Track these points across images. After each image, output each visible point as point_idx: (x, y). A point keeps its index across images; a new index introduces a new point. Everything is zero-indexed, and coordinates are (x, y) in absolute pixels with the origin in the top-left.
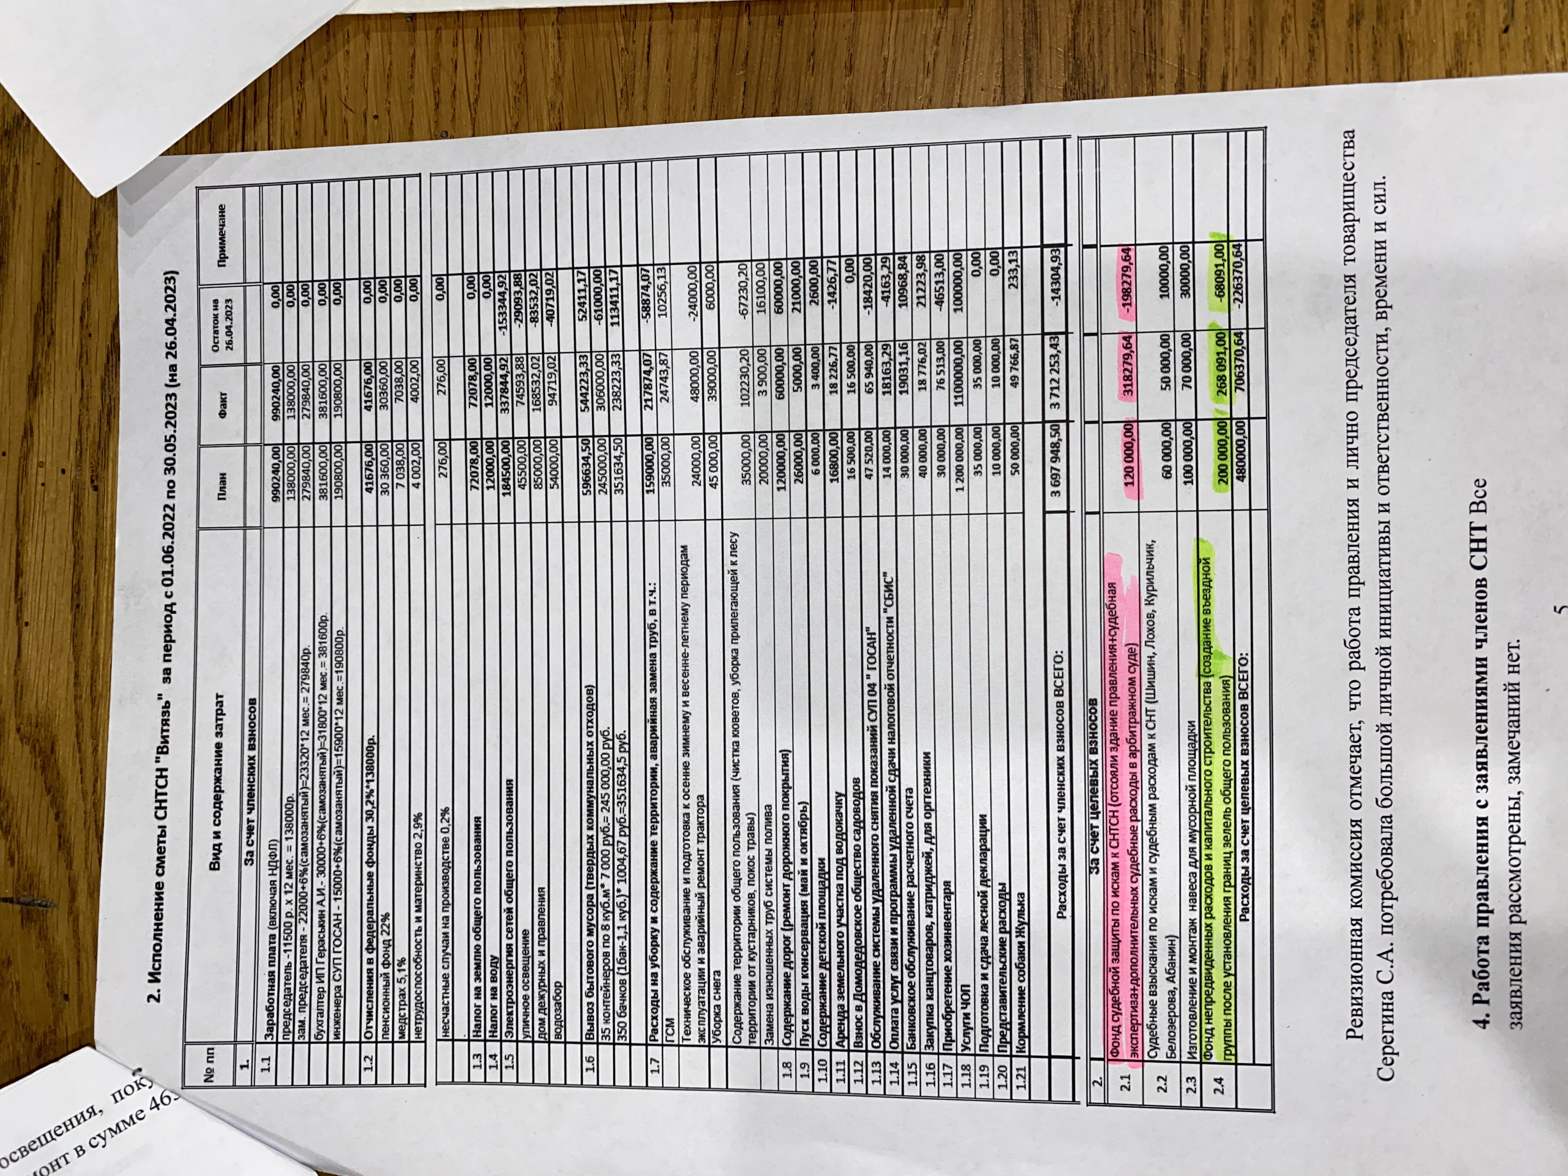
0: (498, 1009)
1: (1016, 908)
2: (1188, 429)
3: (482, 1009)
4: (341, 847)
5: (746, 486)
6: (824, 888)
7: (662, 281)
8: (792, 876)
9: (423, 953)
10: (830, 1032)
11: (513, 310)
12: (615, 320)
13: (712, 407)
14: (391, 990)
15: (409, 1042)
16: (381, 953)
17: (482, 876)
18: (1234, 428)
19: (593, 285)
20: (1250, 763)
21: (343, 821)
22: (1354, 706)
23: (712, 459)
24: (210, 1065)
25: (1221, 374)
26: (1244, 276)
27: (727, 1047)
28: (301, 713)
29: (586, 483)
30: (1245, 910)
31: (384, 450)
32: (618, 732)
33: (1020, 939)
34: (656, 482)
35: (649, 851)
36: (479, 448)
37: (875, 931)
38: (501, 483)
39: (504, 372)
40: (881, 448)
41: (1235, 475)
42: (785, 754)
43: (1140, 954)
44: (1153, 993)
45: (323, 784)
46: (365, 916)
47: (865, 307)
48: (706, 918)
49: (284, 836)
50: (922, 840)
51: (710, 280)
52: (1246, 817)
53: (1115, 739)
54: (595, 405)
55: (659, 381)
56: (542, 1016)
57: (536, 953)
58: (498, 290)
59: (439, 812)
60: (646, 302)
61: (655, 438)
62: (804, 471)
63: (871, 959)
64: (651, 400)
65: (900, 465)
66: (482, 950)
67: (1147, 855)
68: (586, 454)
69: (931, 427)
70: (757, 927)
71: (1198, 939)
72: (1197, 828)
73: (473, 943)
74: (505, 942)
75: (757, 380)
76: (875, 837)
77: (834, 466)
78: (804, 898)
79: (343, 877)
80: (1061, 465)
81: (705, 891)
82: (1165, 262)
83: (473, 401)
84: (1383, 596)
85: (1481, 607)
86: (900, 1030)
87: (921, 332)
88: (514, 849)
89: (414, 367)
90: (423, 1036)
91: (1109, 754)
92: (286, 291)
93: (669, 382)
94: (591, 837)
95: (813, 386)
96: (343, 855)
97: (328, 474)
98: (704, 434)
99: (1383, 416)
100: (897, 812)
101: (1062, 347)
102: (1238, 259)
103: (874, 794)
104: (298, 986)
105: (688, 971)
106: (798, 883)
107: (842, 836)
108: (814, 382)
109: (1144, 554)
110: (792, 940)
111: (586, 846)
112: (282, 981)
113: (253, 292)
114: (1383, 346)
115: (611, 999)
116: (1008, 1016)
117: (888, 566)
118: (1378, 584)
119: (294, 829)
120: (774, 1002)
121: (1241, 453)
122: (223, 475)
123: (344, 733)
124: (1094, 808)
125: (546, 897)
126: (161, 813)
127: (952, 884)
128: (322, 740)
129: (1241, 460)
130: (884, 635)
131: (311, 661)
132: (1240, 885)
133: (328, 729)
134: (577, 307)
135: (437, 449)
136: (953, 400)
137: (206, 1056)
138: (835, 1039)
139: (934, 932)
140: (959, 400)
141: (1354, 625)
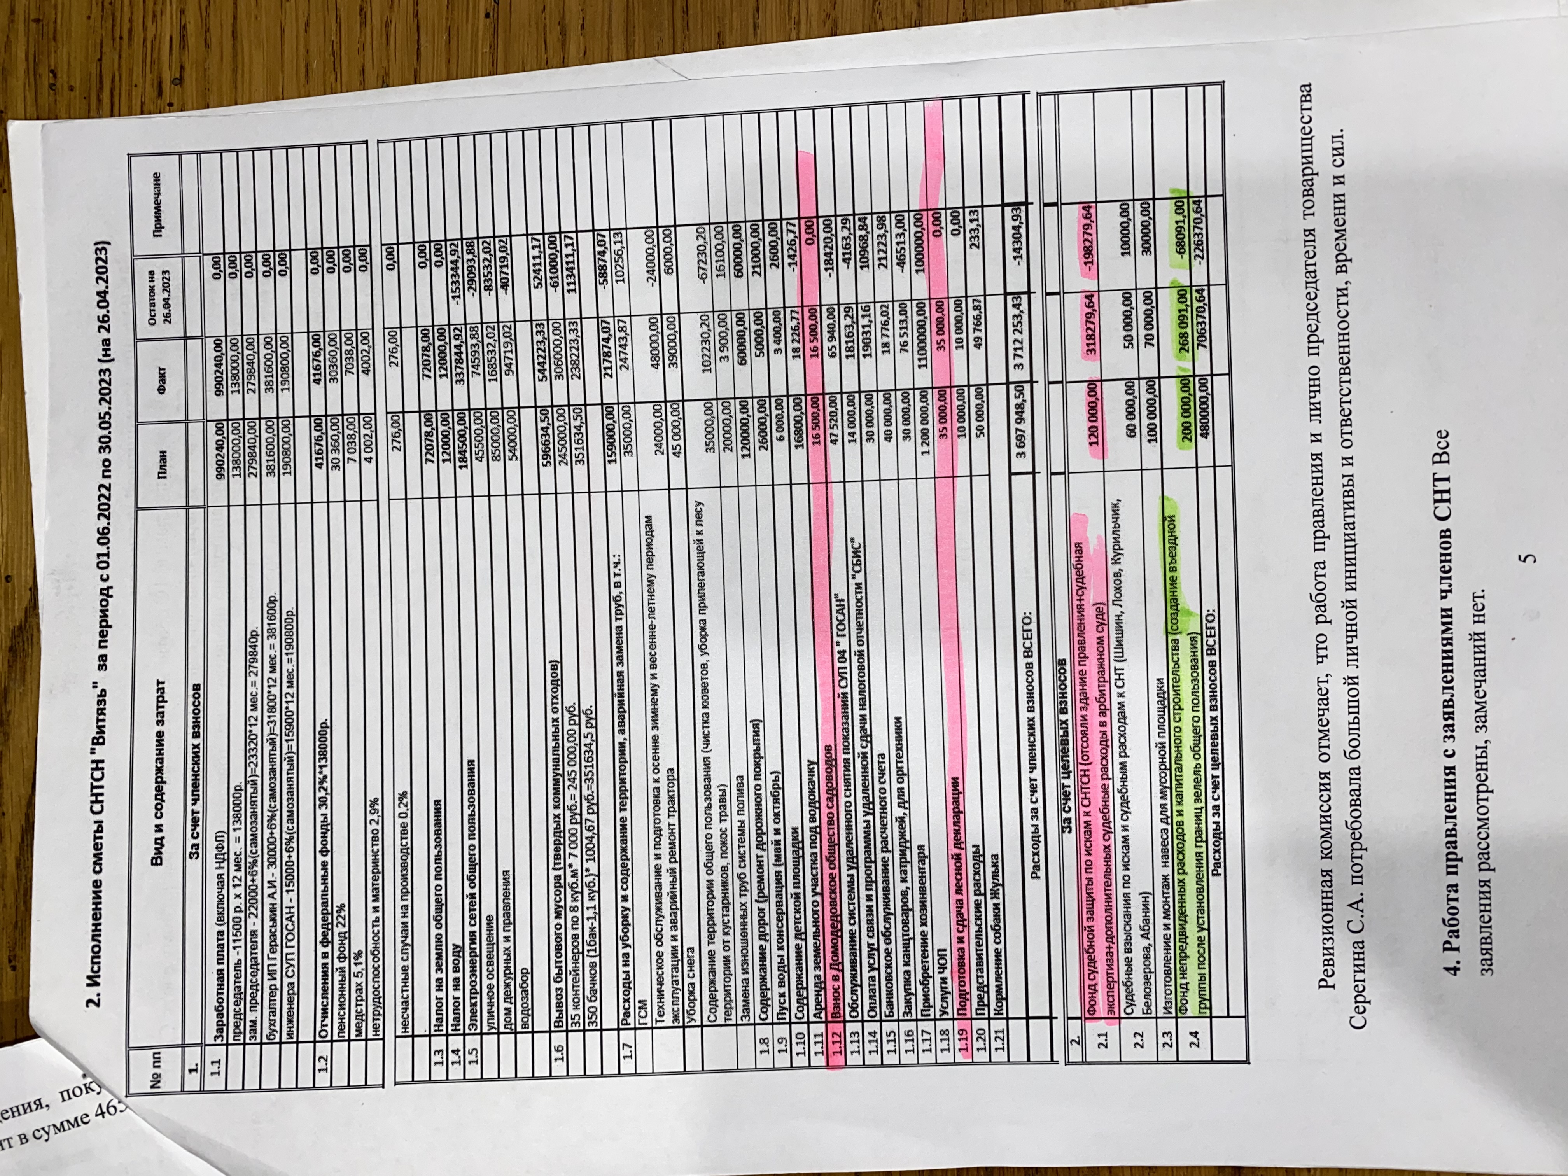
0: (461, 1000)
1: (990, 870)
2: (1151, 387)
3: (444, 1001)
4: (293, 837)
5: (710, 454)
6: (798, 857)
7: (619, 246)
8: (765, 847)
9: (381, 945)
10: (808, 1004)
11: (466, 279)
12: (572, 287)
13: (673, 374)
14: (347, 986)
15: (366, 1040)
16: (336, 946)
17: (443, 861)
18: (1198, 385)
19: (548, 251)
20: (1219, 719)
21: (295, 809)
22: (1321, 659)
23: (675, 427)
24: (157, 1071)
25: (1183, 331)
26: (1204, 232)
27: (702, 1026)
28: (249, 697)
29: (546, 454)
30: (1217, 865)
31: (335, 424)
32: (584, 707)
33: (995, 901)
34: (617, 452)
35: (619, 828)
36: (434, 420)
37: (851, 899)
38: (458, 456)
39: (458, 342)
40: (845, 412)
41: (1199, 432)
42: (756, 724)
43: (1114, 911)
44: (1128, 951)
45: (273, 771)
46: (320, 908)
47: (826, 269)
48: (678, 894)
49: (231, 827)
50: (895, 805)
51: (668, 245)
52: (1216, 773)
53: (1085, 698)
54: (554, 374)
55: (619, 349)
56: (508, 1005)
57: (501, 939)
58: (450, 258)
59: (397, 796)
60: (604, 267)
61: (616, 407)
62: (768, 438)
63: (846, 927)
64: (611, 368)
65: (865, 430)
66: (444, 939)
67: (1119, 813)
68: (544, 425)
69: (896, 390)
70: (731, 901)
71: (1171, 895)
72: (1168, 785)
73: (434, 932)
74: (468, 929)
75: (718, 346)
76: (848, 804)
77: (798, 431)
78: (778, 869)
79: (295, 868)
80: (1026, 426)
81: (677, 866)
82: (1125, 219)
83: (426, 372)
84: (1348, 550)
85: (1446, 557)
86: (877, 999)
87: (883, 295)
88: (476, 832)
89: (365, 338)
90: (381, 1033)
91: (1079, 713)
92: (227, 262)
93: (628, 349)
94: (558, 816)
95: (776, 351)
96: (295, 845)
97: (276, 450)
98: (666, 401)
99: (1345, 369)
100: (870, 778)
101: (1024, 307)
102: (1198, 215)
103: (846, 761)
104: (249, 984)
105: (661, 949)
106: (772, 853)
107: (814, 804)
108: (777, 347)
109: (1110, 513)
110: (767, 911)
111: (552, 825)
112: (232, 979)
113: (192, 263)
114: (1343, 300)
115: (581, 983)
116: (985, 979)
117: (855, 532)
118: (1343, 538)
119: (243, 819)
120: (750, 976)
121: (1204, 410)
122: (163, 454)
123: (295, 717)
124: (1065, 767)
125: (511, 880)
126: (97, 808)
127: (926, 848)
128: (272, 725)
129: (1204, 417)
130: (853, 601)
131: (259, 643)
132: (1211, 840)
133: (278, 714)
134: (532, 275)
135: (390, 422)
136: (917, 363)
137: (152, 1060)
138: (812, 1011)
139: (910, 897)
140: (923, 362)
141: (1320, 579)
